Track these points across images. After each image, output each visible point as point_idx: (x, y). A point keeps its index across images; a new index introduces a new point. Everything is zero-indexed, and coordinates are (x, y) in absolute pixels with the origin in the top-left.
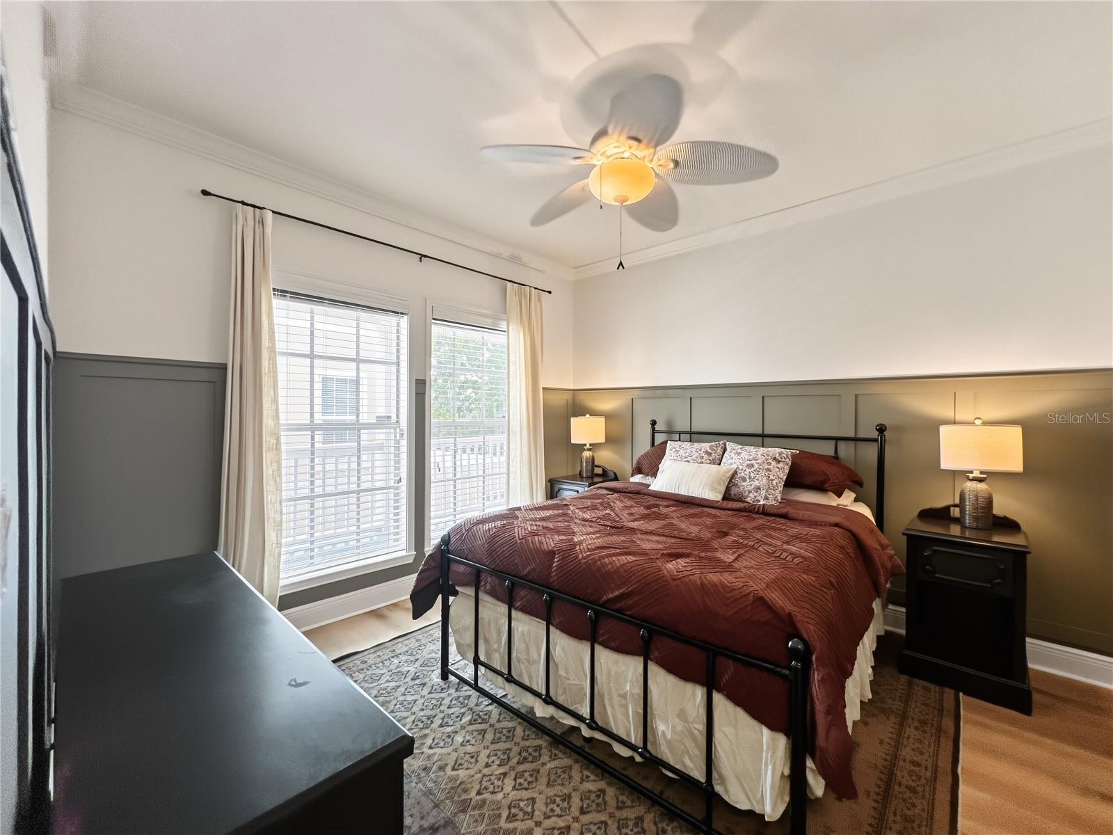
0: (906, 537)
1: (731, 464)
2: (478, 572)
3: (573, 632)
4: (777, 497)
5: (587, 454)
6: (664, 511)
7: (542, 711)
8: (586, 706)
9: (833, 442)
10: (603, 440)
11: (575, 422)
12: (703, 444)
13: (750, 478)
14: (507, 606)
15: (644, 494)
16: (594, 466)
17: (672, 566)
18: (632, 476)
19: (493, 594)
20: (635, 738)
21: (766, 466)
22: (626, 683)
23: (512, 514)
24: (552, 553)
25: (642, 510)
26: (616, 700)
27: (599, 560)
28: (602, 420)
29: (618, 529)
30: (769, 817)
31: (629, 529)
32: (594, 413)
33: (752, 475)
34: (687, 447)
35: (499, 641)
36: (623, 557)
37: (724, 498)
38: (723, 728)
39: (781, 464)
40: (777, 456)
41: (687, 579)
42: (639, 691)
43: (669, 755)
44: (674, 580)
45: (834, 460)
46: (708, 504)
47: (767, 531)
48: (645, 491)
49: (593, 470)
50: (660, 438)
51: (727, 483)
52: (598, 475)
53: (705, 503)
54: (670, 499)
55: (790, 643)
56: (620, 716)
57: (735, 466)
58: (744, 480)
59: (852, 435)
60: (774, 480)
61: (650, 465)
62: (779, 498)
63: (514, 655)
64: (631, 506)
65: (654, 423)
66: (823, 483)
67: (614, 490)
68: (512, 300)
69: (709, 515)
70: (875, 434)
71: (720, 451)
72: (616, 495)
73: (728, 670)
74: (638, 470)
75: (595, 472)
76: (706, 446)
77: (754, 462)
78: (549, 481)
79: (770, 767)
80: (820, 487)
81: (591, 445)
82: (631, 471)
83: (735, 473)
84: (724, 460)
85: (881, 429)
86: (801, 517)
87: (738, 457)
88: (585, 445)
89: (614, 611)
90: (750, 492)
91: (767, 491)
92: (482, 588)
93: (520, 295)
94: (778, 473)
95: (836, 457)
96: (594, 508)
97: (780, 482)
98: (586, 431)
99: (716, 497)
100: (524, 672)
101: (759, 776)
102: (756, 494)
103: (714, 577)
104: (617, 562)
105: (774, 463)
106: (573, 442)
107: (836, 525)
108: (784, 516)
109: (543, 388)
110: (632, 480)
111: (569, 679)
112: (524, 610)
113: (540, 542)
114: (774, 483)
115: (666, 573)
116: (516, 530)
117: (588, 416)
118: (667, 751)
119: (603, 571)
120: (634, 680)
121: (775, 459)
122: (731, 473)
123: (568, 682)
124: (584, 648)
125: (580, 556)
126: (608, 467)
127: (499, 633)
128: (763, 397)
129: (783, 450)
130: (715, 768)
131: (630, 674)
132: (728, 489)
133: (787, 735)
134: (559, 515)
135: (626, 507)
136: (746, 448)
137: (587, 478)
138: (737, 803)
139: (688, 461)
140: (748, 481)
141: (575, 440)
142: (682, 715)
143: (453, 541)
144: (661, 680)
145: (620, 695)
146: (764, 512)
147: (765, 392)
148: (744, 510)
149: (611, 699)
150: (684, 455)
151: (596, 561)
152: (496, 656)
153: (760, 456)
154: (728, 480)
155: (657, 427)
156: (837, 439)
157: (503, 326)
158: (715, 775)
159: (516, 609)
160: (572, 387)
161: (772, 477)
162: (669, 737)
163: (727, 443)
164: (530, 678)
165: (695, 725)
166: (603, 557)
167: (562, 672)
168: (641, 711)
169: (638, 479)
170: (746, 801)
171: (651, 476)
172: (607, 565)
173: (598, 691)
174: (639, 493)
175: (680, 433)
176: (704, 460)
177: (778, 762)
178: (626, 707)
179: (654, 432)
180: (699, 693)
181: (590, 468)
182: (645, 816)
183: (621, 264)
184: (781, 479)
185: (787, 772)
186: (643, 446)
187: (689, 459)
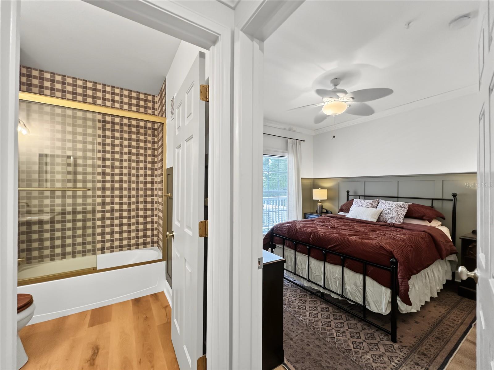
0: (461, 239)
1: (381, 208)
2: (284, 239)
3: (318, 258)
4: (401, 221)
5: (319, 204)
6: (351, 224)
7: (306, 284)
8: (322, 282)
9: (431, 201)
10: (326, 198)
11: (315, 191)
12: (369, 200)
13: (389, 213)
14: (294, 251)
15: (344, 219)
16: (322, 209)
17: (352, 237)
18: (339, 213)
19: (289, 247)
20: (339, 291)
21: (396, 209)
22: (336, 275)
23: (294, 222)
24: (310, 233)
25: (342, 223)
26: (332, 280)
27: (327, 235)
28: (326, 190)
29: (333, 228)
30: (384, 313)
31: (337, 228)
32: (322, 188)
33: (390, 212)
34: (362, 201)
35: (291, 262)
36: (335, 235)
37: (377, 221)
38: (370, 288)
39: (403, 208)
40: (401, 205)
41: (357, 241)
42: (340, 277)
43: (351, 296)
44: (352, 241)
45: (431, 208)
46: (370, 223)
47: (392, 232)
48: (343, 218)
49: (322, 210)
50: (350, 198)
51: (379, 215)
52: (324, 213)
53: (368, 222)
54: (354, 221)
55: (391, 260)
56: (334, 286)
57: (382, 209)
58: (386, 214)
59: (441, 198)
60: (399, 215)
61: (346, 208)
62: (402, 222)
63: (297, 266)
64: (338, 222)
65: (348, 192)
66: (423, 216)
67: (331, 217)
68: (290, 146)
69: (370, 226)
70: (452, 197)
71: (376, 203)
72: (332, 219)
73: (371, 269)
74: (341, 210)
75: (323, 211)
76: (370, 201)
77: (391, 207)
78: (304, 214)
79: (384, 299)
80: (421, 218)
81: (321, 200)
82: (338, 211)
83: (382, 212)
84: (378, 206)
85: (454, 195)
86: (409, 228)
87: (384, 205)
88: (319, 200)
89: (332, 251)
90: (389, 219)
91: (396, 219)
92: (285, 245)
93: (293, 143)
94: (402, 212)
95: (432, 207)
96: (324, 222)
97: (402, 216)
98: (319, 195)
99: (374, 220)
100: (300, 273)
101: (381, 302)
102: (391, 220)
103: (367, 241)
104: (333, 236)
105: (400, 208)
106: (313, 199)
107: (424, 231)
108: (402, 228)
109: (302, 178)
110: (338, 214)
111: (316, 274)
112: (300, 252)
113: (306, 230)
114: (400, 216)
115: (350, 239)
116: (297, 226)
117: (320, 189)
118: (350, 295)
119: (328, 238)
120: (339, 273)
121: (400, 206)
122: (381, 211)
123: (316, 275)
124: (321, 264)
125: (320, 234)
126: (328, 210)
127: (291, 259)
128: (398, 181)
129: (404, 203)
130: (367, 301)
131: (337, 272)
132: (379, 218)
133: (391, 288)
134: (311, 223)
135: (336, 222)
136: (388, 202)
137: (320, 213)
138: (374, 310)
139: (363, 207)
140: (388, 215)
141: (314, 198)
142: (355, 284)
143: (275, 229)
144: (348, 273)
145: (334, 279)
146: (393, 226)
147: (399, 179)
148: (385, 225)
149: (331, 279)
150: (361, 204)
151: (326, 236)
152: (290, 267)
153: (394, 205)
154: (379, 214)
155: (350, 194)
156: (433, 199)
157: (286, 155)
158: (366, 302)
159: (297, 251)
160: (313, 178)
161: (398, 213)
162: (351, 290)
163: (380, 200)
164: (303, 274)
165: (360, 287)
166: (328, 234)
167: (313, 272)
168: (341, 283)
169: (341, 213)
170: (377, 310)
171: (347, 213)
172: (329, 237)
173: (326, 277)
174: (342, 218)
175: (360, 196)
176: (369, 207)
177: (387, 297)
178: (336, 282)
179: (348, 195)
180: (361, 277)
181: (321, 210)
182: (343, 315)
183: (334, 136)
184: (403, 214)
185: (390, 300)
186: (343, 201)
187: (363, 206)
